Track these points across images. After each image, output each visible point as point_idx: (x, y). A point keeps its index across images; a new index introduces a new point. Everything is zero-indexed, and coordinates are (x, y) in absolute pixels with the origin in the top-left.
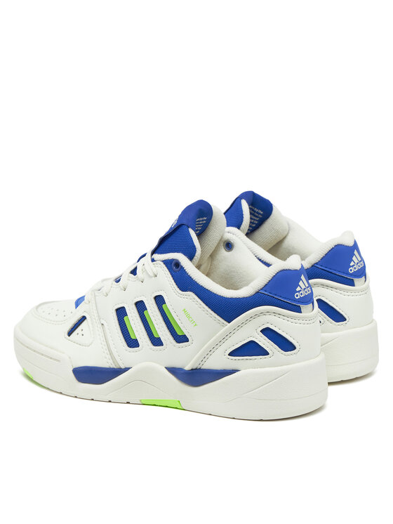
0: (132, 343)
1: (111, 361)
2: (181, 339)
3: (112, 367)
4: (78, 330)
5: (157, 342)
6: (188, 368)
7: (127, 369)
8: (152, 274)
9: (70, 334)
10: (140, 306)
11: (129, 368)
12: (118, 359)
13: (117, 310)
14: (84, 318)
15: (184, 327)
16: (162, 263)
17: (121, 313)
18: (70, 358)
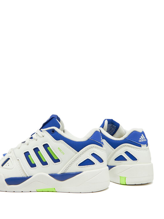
0: (33, 165)
1: (23, 174)
2: (57, 161)
3: (23, 176)
4: (6, 164)
5: (45, 163)
6: (59, 173)
7: (30, 177)
8: (42, 136)
9: (2, 165)
10: (36, 150)
11: (32, 176)
12: (26, 173)
13: (25, 153)
14: (9, 159)
15: (58, 155)
16: (46, 131)
17: (27, 154)
18: (3, 175)
